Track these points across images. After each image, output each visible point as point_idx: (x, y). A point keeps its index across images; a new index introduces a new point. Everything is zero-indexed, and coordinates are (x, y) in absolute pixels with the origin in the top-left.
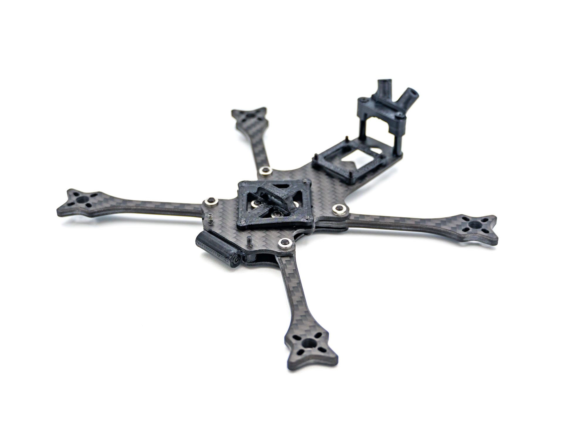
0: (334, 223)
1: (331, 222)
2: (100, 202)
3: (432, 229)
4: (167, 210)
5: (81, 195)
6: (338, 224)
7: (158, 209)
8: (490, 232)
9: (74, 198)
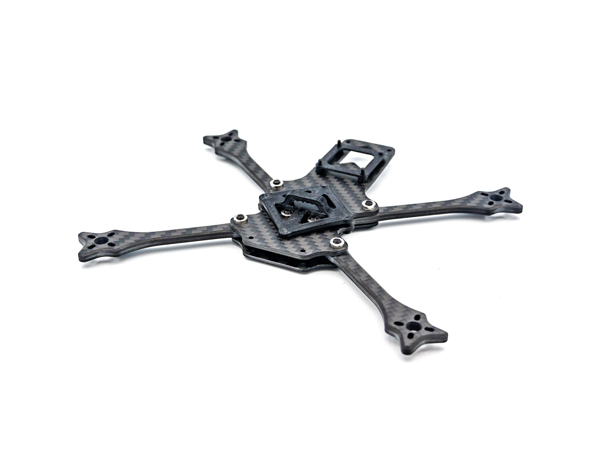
0: (366, 218)
1: (363, 218)
2: (122, 240)
3: (459, 208)
4: (195, 235)
5: (97, 237)
6: (369, 219)
7: (186, 236)
8: (513, 202)
9: (92, 242)
